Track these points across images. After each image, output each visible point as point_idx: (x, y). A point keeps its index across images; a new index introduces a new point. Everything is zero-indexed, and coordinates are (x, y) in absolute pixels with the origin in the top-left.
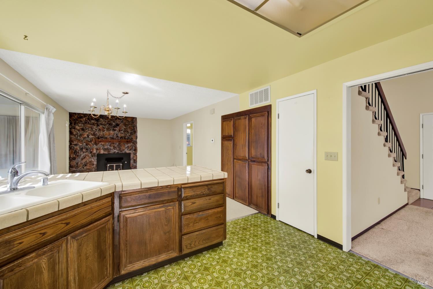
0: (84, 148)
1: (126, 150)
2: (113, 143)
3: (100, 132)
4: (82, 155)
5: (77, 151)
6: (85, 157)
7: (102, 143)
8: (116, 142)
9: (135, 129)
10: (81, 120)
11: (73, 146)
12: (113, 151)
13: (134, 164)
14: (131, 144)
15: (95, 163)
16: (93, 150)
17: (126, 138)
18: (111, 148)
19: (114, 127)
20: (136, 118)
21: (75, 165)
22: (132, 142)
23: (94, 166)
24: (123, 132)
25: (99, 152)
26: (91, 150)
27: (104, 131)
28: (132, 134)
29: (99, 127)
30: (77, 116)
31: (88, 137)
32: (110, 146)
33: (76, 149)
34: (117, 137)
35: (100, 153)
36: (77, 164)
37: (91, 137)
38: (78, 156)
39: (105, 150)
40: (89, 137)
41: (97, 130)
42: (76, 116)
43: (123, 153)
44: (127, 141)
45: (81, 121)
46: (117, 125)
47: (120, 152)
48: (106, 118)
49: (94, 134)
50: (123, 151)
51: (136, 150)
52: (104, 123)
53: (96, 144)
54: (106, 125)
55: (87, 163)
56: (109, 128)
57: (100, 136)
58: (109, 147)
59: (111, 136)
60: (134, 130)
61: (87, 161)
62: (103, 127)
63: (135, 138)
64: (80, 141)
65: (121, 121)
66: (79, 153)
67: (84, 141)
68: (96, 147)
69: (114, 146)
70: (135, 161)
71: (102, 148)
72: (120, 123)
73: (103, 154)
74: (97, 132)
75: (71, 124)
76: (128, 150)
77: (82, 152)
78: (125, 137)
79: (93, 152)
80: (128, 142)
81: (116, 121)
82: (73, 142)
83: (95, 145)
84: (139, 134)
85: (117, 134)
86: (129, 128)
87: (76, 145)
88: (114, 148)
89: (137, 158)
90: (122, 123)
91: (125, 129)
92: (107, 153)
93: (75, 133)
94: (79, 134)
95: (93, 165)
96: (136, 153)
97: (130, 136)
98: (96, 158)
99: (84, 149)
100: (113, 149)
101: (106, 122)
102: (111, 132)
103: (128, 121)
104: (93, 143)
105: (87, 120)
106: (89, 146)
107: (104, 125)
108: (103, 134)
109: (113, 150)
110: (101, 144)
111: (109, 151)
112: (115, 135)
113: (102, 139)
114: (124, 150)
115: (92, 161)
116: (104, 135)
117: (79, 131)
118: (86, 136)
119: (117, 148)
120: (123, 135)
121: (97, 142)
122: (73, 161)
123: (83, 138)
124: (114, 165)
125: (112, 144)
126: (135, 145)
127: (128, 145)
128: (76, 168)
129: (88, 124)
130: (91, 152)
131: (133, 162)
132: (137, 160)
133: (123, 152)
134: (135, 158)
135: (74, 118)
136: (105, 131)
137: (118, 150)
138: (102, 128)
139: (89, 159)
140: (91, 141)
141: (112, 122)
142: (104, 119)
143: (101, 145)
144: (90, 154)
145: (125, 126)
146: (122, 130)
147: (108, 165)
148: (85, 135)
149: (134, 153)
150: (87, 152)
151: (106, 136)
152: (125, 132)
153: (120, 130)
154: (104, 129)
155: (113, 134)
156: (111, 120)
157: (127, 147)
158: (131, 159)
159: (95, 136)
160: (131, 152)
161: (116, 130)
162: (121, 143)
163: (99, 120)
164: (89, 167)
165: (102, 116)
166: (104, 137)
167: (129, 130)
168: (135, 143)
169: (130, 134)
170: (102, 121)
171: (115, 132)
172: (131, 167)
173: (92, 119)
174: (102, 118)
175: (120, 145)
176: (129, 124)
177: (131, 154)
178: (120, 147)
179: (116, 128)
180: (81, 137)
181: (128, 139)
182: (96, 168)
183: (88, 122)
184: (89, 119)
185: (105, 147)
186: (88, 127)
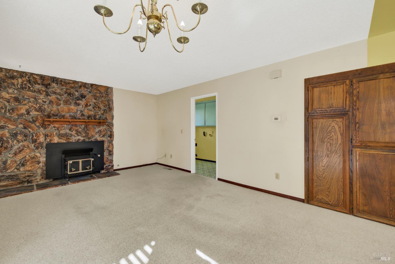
0: (20, 134)
1: (96, 136)
2: (76, 126)
3: (52, 106)
4: (16, 147)
5: (5, 139)
6: (23, 150)
7: (56, 126)
8: (81, 123)
9: (110, 104)
10: (13, 81)
12: (76, 138)
13: (110, 158)
14: (105, 127)
15: (43, 159)
16: (39, 137)
17: (97, 117)
18: (72, 133)
19: (78, 100)
20: (111, 89)
22: (106, 123)
23: (41, 164)
24: (92, 109)
25: (51, 140)
26: (35, 137)
27: (58, 105)
28: (106, 112)
29: (49, 97)
31: (28, 113)
32: (70, 130)
33: (2, 134)
34: (83, 115)
35: (53, 142)
36: (5, 162)
37: (34, 113)
38: (6, 148)
39: (60, 136)
40: (31, 113)
41: (45, 102)
42: (1, 74)
43: (91, 141)
45: (13, 84)
46: (83, 96)
47: (88, 140)
48: (63, 83)
49: (40, 110)
51: (111, 136)
52: (58, 91)
53: (44, 126)
54: (63, 95)
56: (68, 100)
57: (52, 112)
58: (68, 131)
59: (71, 114)
61: (25, 157)
62: (57, 98)
63: (111, 118)
64: (10, 120)
65: (89, 90)
66: (8, 143)
67: (19, 120)
68: (44, 132)
69: (77, 131)
70: (111, 153)
71: (56, 134)
72: (88, 94)
73: (58, 143)
74: (46, 106)
76: (100, 136)
77: (15, 141)
78: (95, 116)
79: (38, 140)
80: (100, 124)
81: (81, 90)
83: (42, 129)
84: (116, 112)
85: (81, 111)
86: (102, 102)
87: (2, 128)
89: (113, 148)
90: (90, 94)
91: (94, 103)
92: (65, 141)
94: (8, 108)
95: (39, 162)
96: (112, 141)
97: (103, 114)
98: (44, 151)
99: (19, 135)
100: (76, 135)
101: (62, 89)
102: (72, 107)
103: (101, 93)
104: (38, 124)
105: (26, 84)
106: (29, 129)
107: (60, 95)
110: (54, 127)
111: (69, 139)
113: (55, 117)
114: (94, 136)
115: (37, 156)
116: (59, 112)
117: (8, 102)
118: (23, 111)
119: (82, 133)
120: (93, 113)
121: (46, 123)
123: (17, 114)
124: (79, 161)
125: (74, 128)
127: (100, 129)
128: (1, 172)
129: (28, 91)
130: (34, 141)
131: (108, 155)
132: (113, 151)
133: (93, 139)
134: (110, 149)
136: (62, 105)
137: (83, 137)
139: (30, 153)
140: (34, 122)
141: (74, 91)
142: (59, 85)
143: (54, 128)
144: (33, 145)
145: (95, 99)
146: (90, 105)
147: (71, 162)
148: (22, 110)
149: (109, 140)
150: (25, 140)
151: (63, 114)
152: (95, 108)
153: (87, 104)
154: (60, 102)
155: (76, 111)
156: (72, 88)
157: (98, 132)
158: (105, 150)
159: (41, 112)
160: (105, 138)
161: (80, 105)
162: (89, 125)
163: (49, 85)
164: (31, 166)
165: (54, 80)
166: (59, 114)
167: (102, 106)
168: (110, 125)
169: (103, 112)
170: (55, 88)
171: (78, 107)
172: (104, 162)
173: (36, 83)
174: (56, 82)
175: (88, 128)
176: (102, 96)
177: (104, 143)
178: (88, 132)
179: (81, 101)
180: (14, 114)
181: (99, 119)
182: (44, 168)
183: (27, 88)
184: (29, 81)
185: (61, 132)
186: (28, 97)
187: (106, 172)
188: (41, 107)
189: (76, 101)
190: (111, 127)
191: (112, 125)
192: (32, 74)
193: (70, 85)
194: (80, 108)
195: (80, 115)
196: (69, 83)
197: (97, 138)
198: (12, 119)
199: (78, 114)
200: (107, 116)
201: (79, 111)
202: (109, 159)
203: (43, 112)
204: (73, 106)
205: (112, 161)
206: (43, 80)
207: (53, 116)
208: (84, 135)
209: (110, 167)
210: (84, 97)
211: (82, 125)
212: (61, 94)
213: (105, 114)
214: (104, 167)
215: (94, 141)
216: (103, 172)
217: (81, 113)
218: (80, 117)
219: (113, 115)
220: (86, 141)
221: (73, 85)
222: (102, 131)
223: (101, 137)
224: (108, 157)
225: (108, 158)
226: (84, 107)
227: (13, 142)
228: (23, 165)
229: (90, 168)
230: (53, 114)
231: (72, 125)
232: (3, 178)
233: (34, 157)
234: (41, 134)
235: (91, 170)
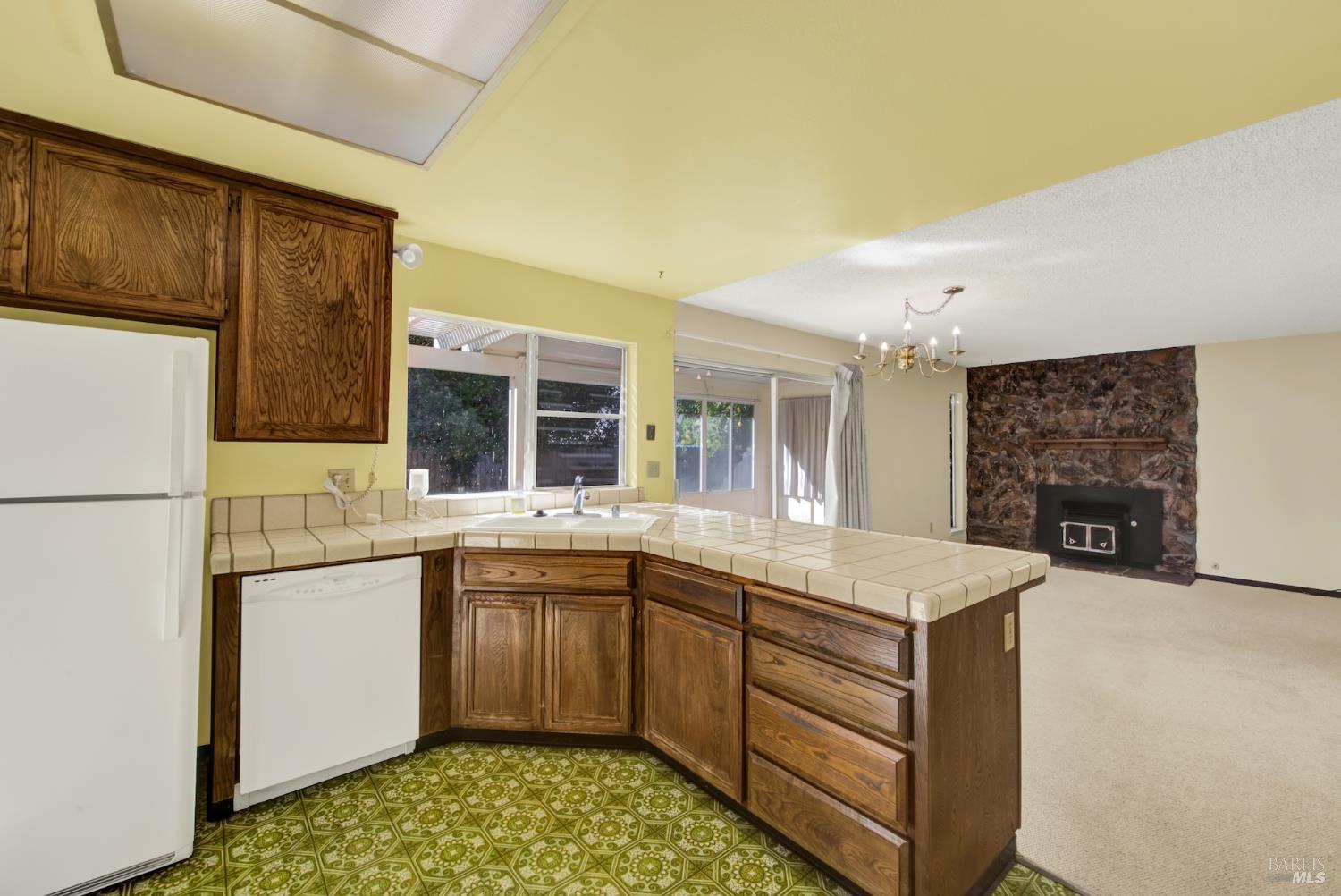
0: (1002, 465)
1: (1142, 477)
2: (1092, 452)
3: (1049, 416)
4: (999, 486)
5: (986, 472)
6: (1006, 491)
7: (1055, 452)
8: (1104, 447)
9: (1182, 394)
10: (995, 383)
11: (977, 457)
12: (1092, 478)
14: (1167, 453)
15: (1033, 512)
16: (1026, 472)
17: (1143, 431)
18: (1085, 467)
19: (1096, 396)
20: (1190, 351)
21: (980, 512)
22: (1172, 446)
23: (1030, 521)
24: (1130, 411)
25: (1044, 478)
26: (1021, 472)
27: (1059, 411)
28: (1171, 417)
29: (1042, 399)
30: (984, 374)
31: (1013, 431)
32: (1080, 460)
33: (983, 465)
34: (1108, 428)
35: (1048, 483)
36: (986, 508)
37: (1021, 430)
38: (987, 486)
39: (1062, 472)
40: (1017, 431)
41: (1036, 409)
42: (982, 376)
43: (1128, 487)
44: (1146, 444)
45: (995, 388)
46: (1107, 386)
47: (1119, 485)
48: (1066, 368)
49: (1030, 424)
50: (1132, 480)
51: (1188, 479)
52: (1059, 385)
53: (1035, 453)
54: (1066, 391)
56: (1077, 400)
57: (1047, 427)
58: (1076, 462)
59: (1083, 427)
60: (1178, 398)
61: (1009, 503)
62: (1057, 399)
63: (1186, 429)
64: (991, 443)
65: (1122, 369)
66: (990, 477)
67: (1002, 444)
68: (1034, 463)
69: (1094, 462)
70: (1187, 525)
71: (1055, 466)
72: (1119, 379)
73: (1057, 486)
74: (1037, 417)
75: (971, 397)
76: (1150, 476)
77: (997, 477)
79: (1026, 478)
80: (1151, 448)
81: (1102, 372)
82: (978, 447)
83: (1031, 458)
84: (1206, 413)
85: (1104, 420)
86: (1158, 391)
87: (983, 455)
90: (1126, 378)
91: (1137, 397)
92: (1069, 483)
93: (979, 424)
94: (990, 425)
95: (1028, 517)
96: (1192, 493)
97: (1160, 422)
98: (1034, 497)
99: (1002, 467)
100: (1092, 472)
101: (1065, 380)
102: (1085, 412)
103: (1153, 367)
104: (1026, 450)
105: (1010, 383)
106: (1015, 458)
107: (1060, 392)
108: (1058, 422)
109: (1091, 475)
110: (1051, 454)
111: (1078, 478)
112: (1099, 421)
113: (1053, 436)
114: (1137, 477)
115: (1024, 505)
116: (1060, 425)
117: (990, 416)
118: (1006, 429)
119: (1107, 469)
120: (1131, 421)
121: (1037, 447)
122: (977, 498)
123: (999, 434)
124: (1085, 527)
125: (1088, 456)
126: (1186, 458)
127: (1152, 459)
128: (982, 520)
129: (1013, 394)
130: (1021, 479)
131: (1175, 528)
132: (1194, 520)
133: (1132, 484)
134: (1184, 513)
135: (979, 382)
136: (1065, 412)
137: (1108, 476)
138: (1054, 401)
139: (1015, 498)
140: (1020, 446)
141: (1088, 379)
142: (1061, 373)
143: (1051, 457)
144: (1020, 485)
145: (1137, 387)
146: (1126, 403)
147: (1068, 524)
148: (1005, 427)
149: (1180, 491)
150: (1009, 476)
151: (1067, 428)
152: (1137, 410)
153: (1117, 402)
154: (1061, 406)
155: (1092, 421)
156: (1085, 372)
157: (1148, 467)
158: (1167, 514)
159: (1031, 427)
160: (1166, 485)
161: (1102, 406)
162: (1121, 450)
163: (1044, 376)
164: (1016, 521)
165: (1053, 365)
166: (1060, 430)
167: (1157, 402)
168: (1185, 450)
169: (1161, 415)
170: (1054, 380)
171: (1098, 411)
172: (1164, 543)
173: (1024, 378)
174: (1054, 369)
175: (1119, 456)
176: (1156, 376)
177: (1165, 495)
178: (1118, 465)
179: (1103, 398)
180: (996, 434)
181: (1150, 436)
182: (1034, 528)
183: (1012, 389)
184: (1014, 378)
185: (1063, 464)
186: (1013, 403)
187: (1170, 571)
188: (1031, 418)
189: (1092, 398)
190: (1187, 454)
191: (1188, 449)
192: (1018, 364)
193: (1080, 367)
194: (1100, 413)
195: (1101, 429)
196: (1078, 365)
197: (1144, 482)
198: (994, 442)
199: (1098, 425)
200: (1174, 425)
201: (1099, 419)
202: (1179, 539)
203: (1033, 427)
204: (1086, 410)
205: (1191, 549)
206: (1034, 370)
207: (1049, 434)
209: (1180, 562)
210: (1109, 387)
211: (1106, 450)
212: (1063, 390)
213: (1167, 421)
214: (1164, 558)
215: (1134, 489)
216: (1159, 568)
217: (1103, 422)
218: (1102, 433)
219: (1195, 424)
220: (1115, 486)
221: (1084, 367)
222: (1158, 464)
223: (1155, 480)
224: (1176, 534)
225: (1175, 537)
226: (1110, 410)
227: (994, 477)
228: (1007, 516)
229: (1109, 547)
230: (1048, 430)
231: (1084, 450)
232: (984, 530)
233: (1021, 506)
234: (1031, 466)
235: (1113, 552)
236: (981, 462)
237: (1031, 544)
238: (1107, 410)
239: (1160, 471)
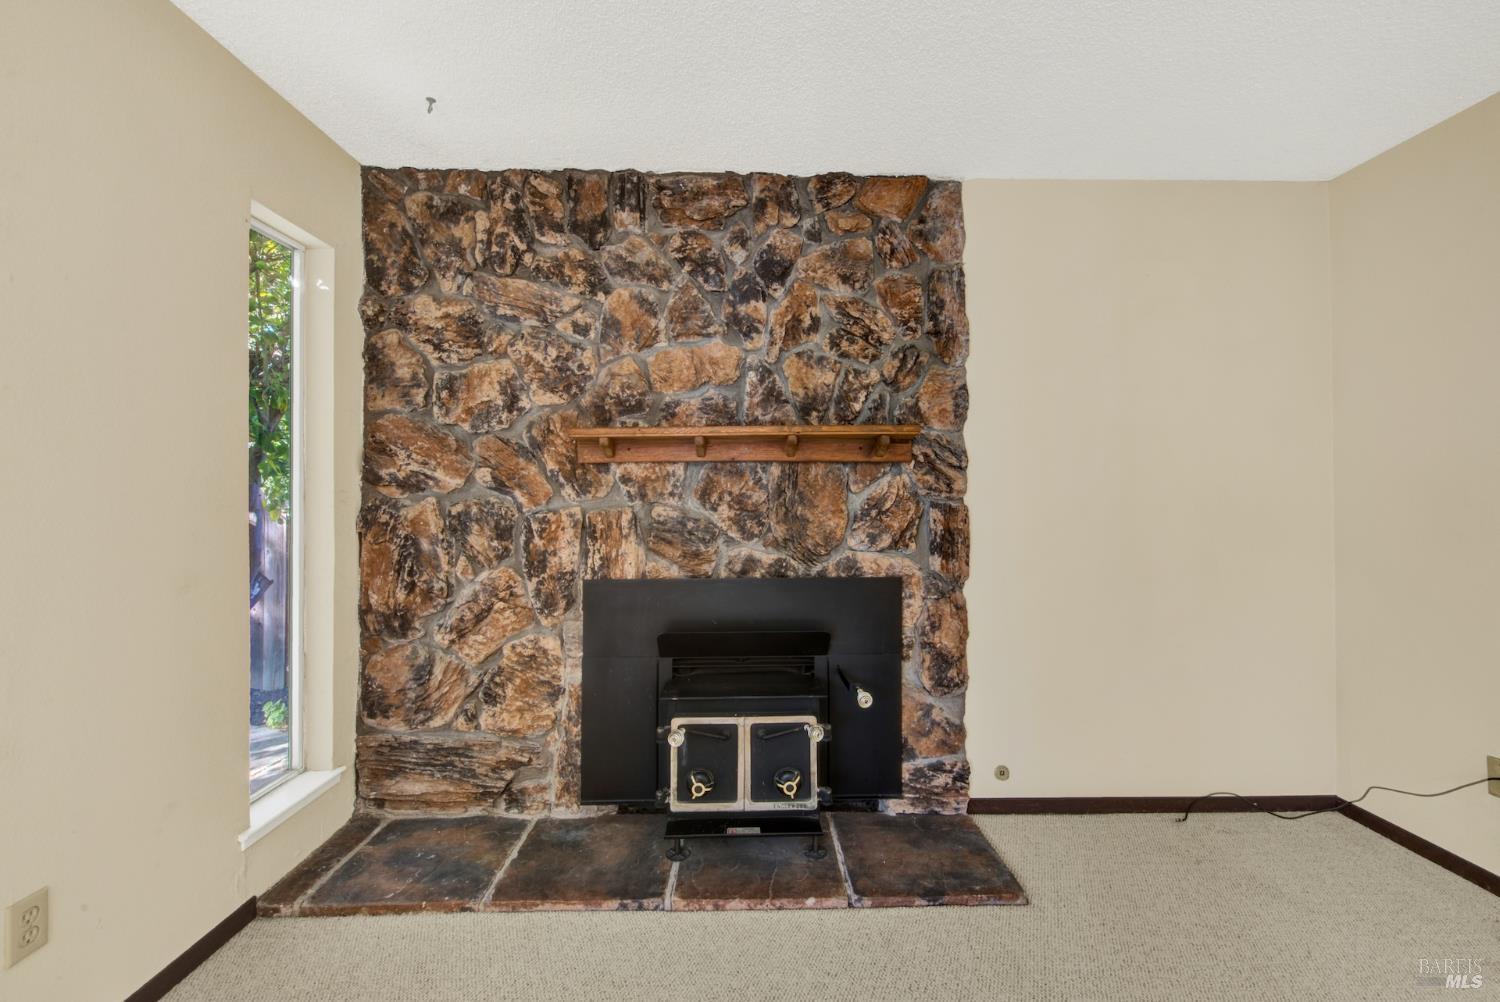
0: (477, 521)
1: (852, 542)
2: (735, 470)
4: (466, 593)
5: (425, 545)
6: (489, 609)
7: (636, 470)
8: (761, 454)
9: (941, 304)
10: (456, 231)
11: (394, 492)
12: (734, 551)
13: (942, 709)
14: (908, 475)
15: (571, 676)
16: (553, 539)
17: (857, 407)
18: (715, 517)
19: (745, 298)
20: (953, 191)
21: (402, 691)
22: (917, 450)
23: (563, 705)
24: (826, 350)
25: (606, 561)
26: (537, 540)
27: (646, 342)
28: (919, 369)
29: (601, 296)
30: (421, 196)
31: (512, 404)
32: (704, 496)
33: (414, 522)
34: (773, 396)
35: (616, 573)
36: (422, 673)
37: (537, 400)
38: (428, 595)
39: (657, 536)
40: (524, 403)
41: (582, 330)
42: (414, 203)
43: (822, 575)
44: (872, 444)
45: (456, 248)
46: (774, 269)
47: (801, 569)
48: (666, 203)
49: (564, 379)
50: (830, 551)
51: (951, 543)
52: (646, 253)
53: (579, 475)
54: (667, 276)
55: (500, 671)
56: (695, 307)
57: (615, 389)
58: (693, 505)
59: (711, 392)
60: (933, 317)
61: (499, 651)
62: (642, 301)
63: (949, 405)
64: (443, 443)
65: (807, 223)
66: (437, 568)
67: (476, 443)
68: (577, 511)
69: (739, 501)
70: (952, 673)
71: (635, 518)
72: (801, 250)
73: (643, 583)
74: (587, 357)
75: (375, 275)
76: (873, 539)
77: (462, 561)
78: (844, 399)
79: (553, 561)
80: (873, 454)
81: (760, 227)
82: (392, 455)
83: (568, 491)
85: (765, 373)
86: (889, 295)
87: (413, 485)
88: (747, 517)
89: (963, 636)
90: (815, 251)
91: (841, 307)
92: (675, 572)
93: (403, 372)
94: (438, 377)
95: (556, 693)
96: (958, 582)
97: (893, 383)
98: (574, 624)
99: (475, 527)
100: (734, 534)
101: (663, 241)
102: (715, 347)
103: (880, 229)
104: (551, 465)
105: (504, 236)
106: (517, 493)
107: (652, 278)
108: (644, 375)
109: (730, 541)
110: (626, 479)
111: (697, 555)
112: (752, 376)
113: (629, 421)
114: (840, 544)
115: (545, 652)
116: (650, 386)
117: (438, 347)
118: (489, 392)
119: (772, 522)
120: (829, 377)
121: (588, 456)
122: (394, 642)
123: (469, 411)
124: (734, 728)
125: (725, 482)
126: (948, 483)
127: (872, 490)
128: (408, 722)
129: (512, 275)
130: (536, 564)
131: (928, 684)
132: (963, 656)
133: (830, 565)
134: (944, 640)
135: (403, 223)
136: (662, 344)
137: (776, 544)
138: (635, 306)
139: (519, 632)
141: (725, 242)
142: (652, 218)
143: (624, 488)
144: (532, 585)
145: (845, 279)
146: (816, 321)
148: (486, 386)
149: (934, 575)
150: (500, 558)
151: (669, 395)
152: (845, 345)
153: (797, 320)
154: (653, 322)
155: (734, 374)
156: (717, 220)
157: (865, 513)
158: (910, 646)
159: (567, 388)
160: (907, 562)
161: (758, 331)
162: (807, 463)
163: (604, 222)
164: (520, 710)
165: (630, 188)
166: (649, 399)
167: (884, 323)
168: (943, 460)
169: (896, 363)
170: (632, 237)
171: (748, 345)
172: (904, 733)
173: (547, 223)
174: (633, 201)
175: (801, 483)
176: (887, 248)
177: (906, 592)
178: (800, 510)
179: (761, 305)
180: (458, 410)
181: (871, 421)
182: (576, 730)
183: (510, 259)
184: (517, 220)
185: (659, 511)
186: (512, 307)
187: (918, 811)
188: (567, 359)
189: (733, 304)
190: (951, 473)
191: (954, 461)
192: (526, 175)
193: (705, 202)
194: (754, 351)
195: (756, 400)
196: (699, 194)
197: (860, 556)
198: (451, 440)
199: (748, 388)
200: (924, 393)
201: (750, 368)
202: (936, 715)
203: (574, 390)
204: (718, 340)
205: (954, 736)
206: (577, 200)
207: (621, 413)
208: (779, 532)
209: (941, 780)
210: (778, 270)
211: (769, 463)
212: (657, 273)
213: (908, 380)
214: (906, 776)
215: (838, 579)
216: (893, 806)
217: (762, 381)
218: (758, 412)
219: (964, 387)
220: (791, 574)
221: (716, 203)
222: (888, 505)
223: (882, 551)
224: (930, 700)
225: (928, 710)
226: (779, 344)
227: (452, 564)
228: (491, 698)
229: (803, 791)
230: (619, 402)
231: (715, 466)
232: (413, 757)
233: (532, 661)
234: (566, 521)
235: (812, 803)
236: (409, 513)
237: (566, 788)
238: (772, 343)
239: (896, 525)
